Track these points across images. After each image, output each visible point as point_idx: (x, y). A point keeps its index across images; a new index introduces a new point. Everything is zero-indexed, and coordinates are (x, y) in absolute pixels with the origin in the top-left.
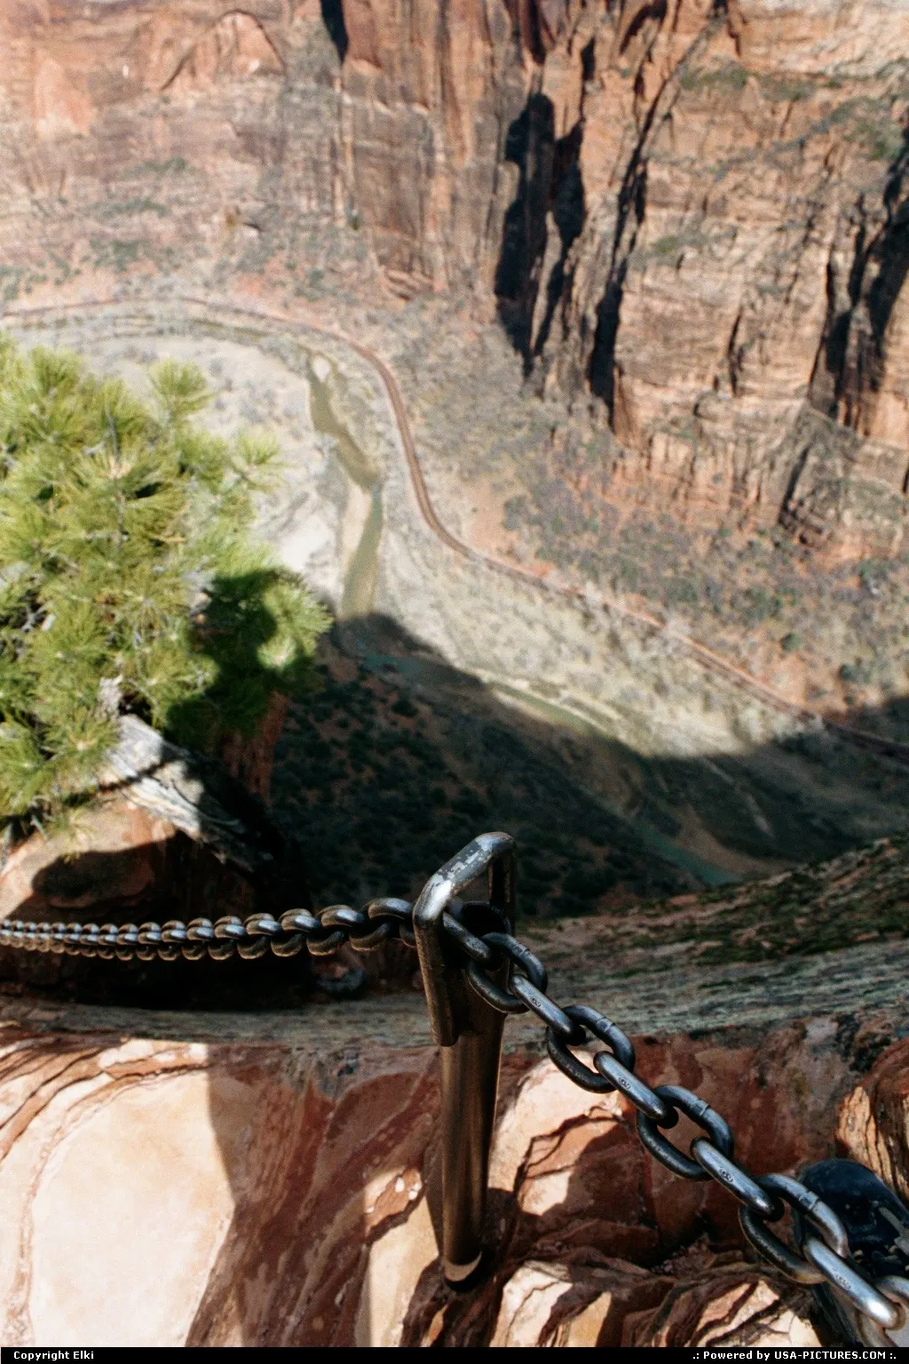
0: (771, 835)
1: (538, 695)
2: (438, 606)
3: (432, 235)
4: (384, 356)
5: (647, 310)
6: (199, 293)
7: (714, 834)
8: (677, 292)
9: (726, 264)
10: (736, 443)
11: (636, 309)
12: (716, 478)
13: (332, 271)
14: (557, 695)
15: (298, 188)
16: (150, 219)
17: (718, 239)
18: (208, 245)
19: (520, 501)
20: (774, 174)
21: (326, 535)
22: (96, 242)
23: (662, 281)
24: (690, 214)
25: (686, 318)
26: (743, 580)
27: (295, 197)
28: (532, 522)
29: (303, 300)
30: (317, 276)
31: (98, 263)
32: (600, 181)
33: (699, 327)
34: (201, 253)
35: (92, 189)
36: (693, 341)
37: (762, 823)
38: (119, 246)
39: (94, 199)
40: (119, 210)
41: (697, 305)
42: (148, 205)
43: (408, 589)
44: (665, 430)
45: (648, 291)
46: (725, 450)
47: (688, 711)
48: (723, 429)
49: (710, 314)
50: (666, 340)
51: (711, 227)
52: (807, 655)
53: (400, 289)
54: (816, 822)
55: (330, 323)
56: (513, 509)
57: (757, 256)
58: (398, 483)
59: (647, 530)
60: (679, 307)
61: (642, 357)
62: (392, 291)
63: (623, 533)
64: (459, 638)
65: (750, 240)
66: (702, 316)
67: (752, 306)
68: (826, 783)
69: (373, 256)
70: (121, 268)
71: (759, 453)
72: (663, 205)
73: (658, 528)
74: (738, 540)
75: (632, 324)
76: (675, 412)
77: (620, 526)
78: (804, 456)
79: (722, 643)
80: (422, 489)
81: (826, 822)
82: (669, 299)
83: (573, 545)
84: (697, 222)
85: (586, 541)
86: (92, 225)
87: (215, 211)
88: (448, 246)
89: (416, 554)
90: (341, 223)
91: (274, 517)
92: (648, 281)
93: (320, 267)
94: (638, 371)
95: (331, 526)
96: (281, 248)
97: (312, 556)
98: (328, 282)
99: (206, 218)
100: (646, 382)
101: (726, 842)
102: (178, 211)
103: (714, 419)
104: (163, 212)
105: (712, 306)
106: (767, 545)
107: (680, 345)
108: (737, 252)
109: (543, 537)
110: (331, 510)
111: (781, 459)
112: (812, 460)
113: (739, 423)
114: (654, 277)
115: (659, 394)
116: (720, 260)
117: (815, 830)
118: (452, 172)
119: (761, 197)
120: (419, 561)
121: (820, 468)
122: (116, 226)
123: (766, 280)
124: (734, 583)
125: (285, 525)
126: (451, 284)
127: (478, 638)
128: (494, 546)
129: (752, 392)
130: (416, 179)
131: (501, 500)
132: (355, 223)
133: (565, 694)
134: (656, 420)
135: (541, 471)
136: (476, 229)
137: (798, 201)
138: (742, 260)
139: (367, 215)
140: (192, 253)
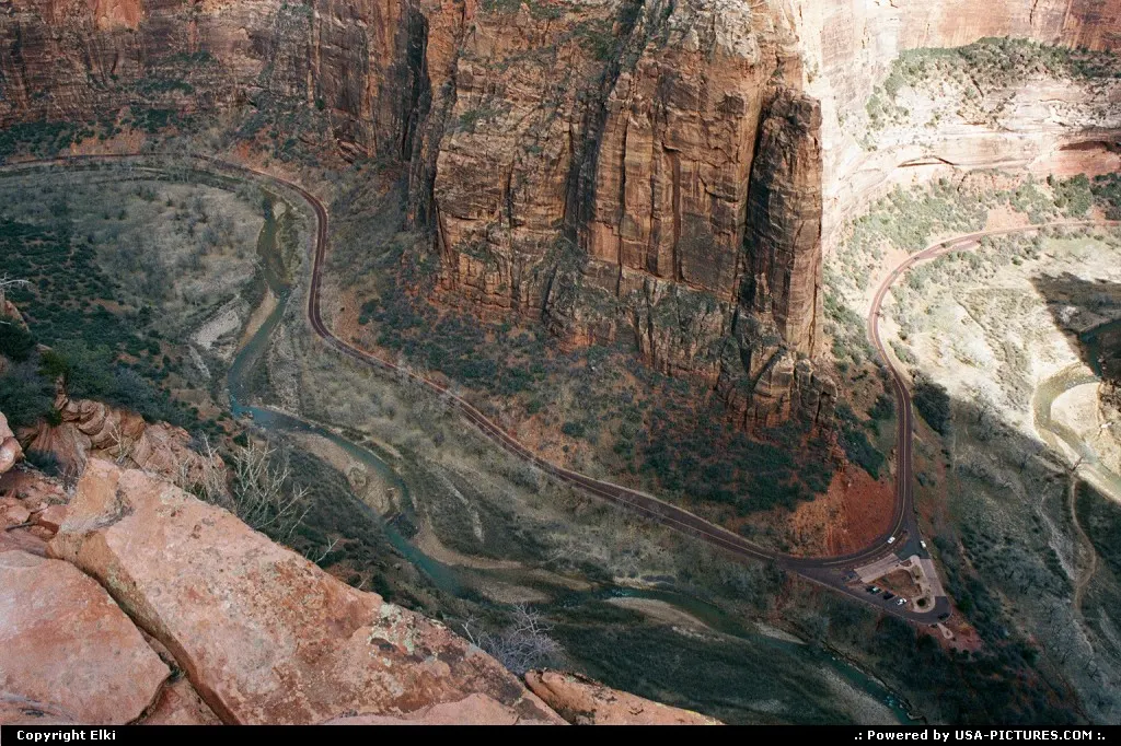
0: (482, 540)
1: (347, 438)
2: (298, 376)
3: (365, 115)
4: (325, 204)
5: (453, 162)
6: (208, 153)
7: (440, 538)
8: (472, 151)
9: (503, 130)
10: (513, 260)
11: (446, 162)
12: (502, 287)
13: (302, 140)
14: (361, 438)
15: (283, 78)
16: (178, 94)
17: (500, 113)
18: (220, 118)
19: (374, 303)
20: (537, 69)
21: (236, 323)
22: (137, 108)
23: (462, 142)
24: (485, 96)
25: (478, 169)
26: (511, 362)
27: (282, 85)
28: (379, 319)
29: (278, 161)
30: (291, 143)
31: (135, 125)
32: (439, 73)
33: (487, 175)
34: (215, 123)
35: (137, 70)
36: (483, 185)
37: (479, 532)
38: (152, 113)
39: (137, 78)
40: (155, 86)
41: (485, 160)
42: (178, 85)
43: (281, 363)
44: (468, 252)
45: (454, 149)
46: (506, 266)
47: (453, 454)
48: (503, 250)
49: (493, 166)
50: (465, 184)
51: (496, 105)
52: (543, 416)
53: (348, 155)
54: (519, 534)
55: (295, 179)
56: (369, 308)
57: (525, 125)
58: (301, 292)
59: (455, 326)
60: (473, 161)
61: (450, 197)
62: (342, 156)
63: (439, 328)
64: (305, 397)
65: (520, 114)
66: (488, 167)
67: (521, 160)
68: (535, 506)
69: (330, 129)
70: (153, 131)
71: (528, 268)
72: (469, 89)
73: (463, 325)
74: (514, 334)
75: (444, 173)
76: (474, 238)
77: (438, 323)
78: (554, 271)
79: (490, 409)
80: (315, 296)
81: (527, 533)
82: (466, 155)
83: (403, 336)
84: (489, 100)
85: (413, 333)
86: (134, 96)
87: (229, 93)
88: (377, 123)
89: (296, 340)
90: (311, 105)
91: (203, 310)
92: (454, 142)
93: (294, 137)
94: (449, 208)
95: (241, 318)
96: (269, 121)
97: (220, 337)
98: (297, 149)
99: (221, 97)
100: (455, 216)
101: (446, 543)
102: (199, 91)
103: (497, 242)
104: (188, 90)
105: (494, 161)
106: (531, 336)
107: (474, 188)
108: (511, 122)
109: (383, 329)
110: (246, 308)
111: (542, 273)
112: (559, 273)
113: (514, 246)
114: (457, 139)
115: (463, 224)
116: (499, 127)
117: (516, 538)
118: (379, 70)
119: (528, 84)
120: (297, 344)
121: (564, 279)
122: (152, 98)
123: (530, 142)
124: (506, 363)
125: (208, 316)
126: (378, 152)
127: (318, 398)
128: (350, 336)
129: (522, 224)
130: (359, 74)
131: (361, 302)
132: (321, 105)
133: (367, 438)
134: (462, 243)
135: (392, 282)
136: (395, 112)
137: (553, 88)
138: (515, 128)
139: (328, 99)
140: (207, 123)
